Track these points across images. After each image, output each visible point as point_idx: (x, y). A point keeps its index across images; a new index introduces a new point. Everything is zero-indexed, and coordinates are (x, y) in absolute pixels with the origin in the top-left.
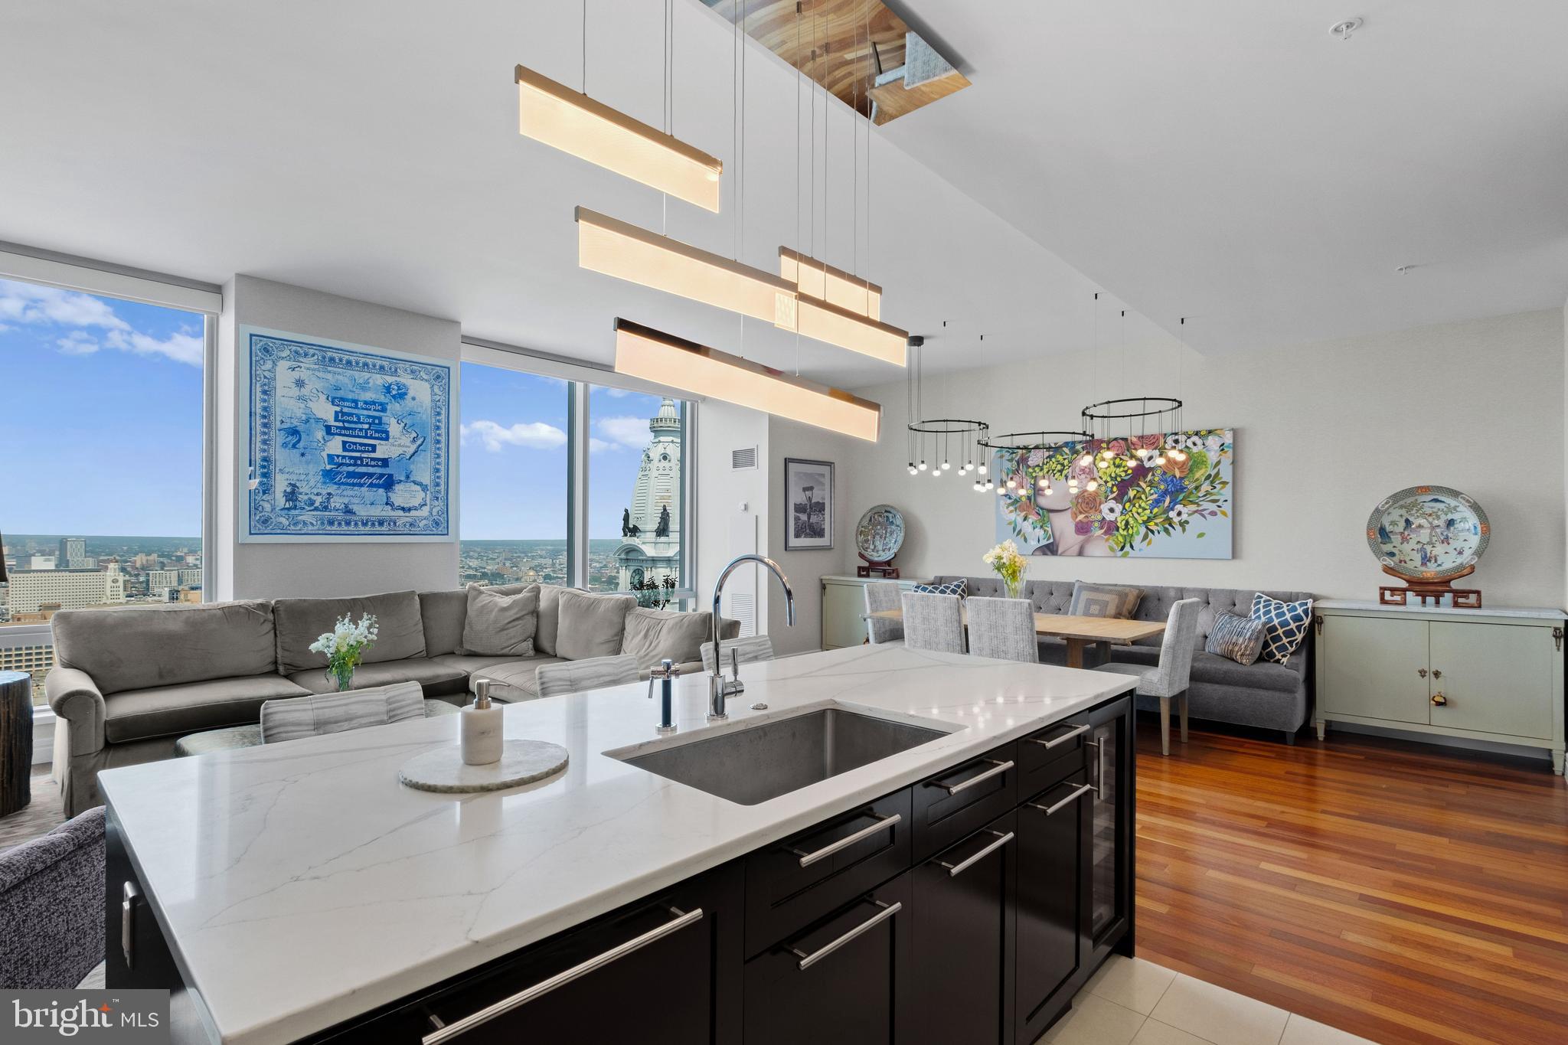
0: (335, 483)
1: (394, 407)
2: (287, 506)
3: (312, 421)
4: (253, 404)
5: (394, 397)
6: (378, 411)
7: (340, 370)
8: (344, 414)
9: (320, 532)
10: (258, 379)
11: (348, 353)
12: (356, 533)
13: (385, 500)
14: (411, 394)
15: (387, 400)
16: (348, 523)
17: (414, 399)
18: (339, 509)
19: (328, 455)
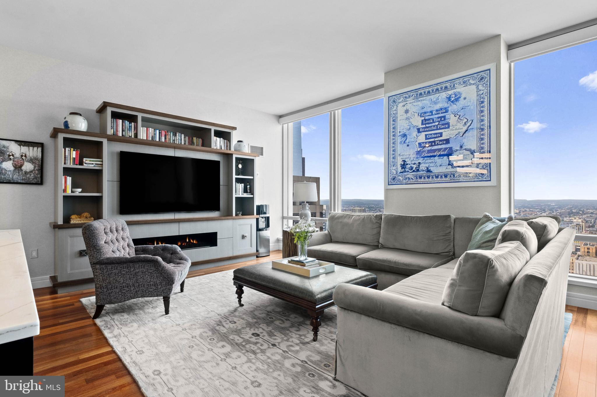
0: (422, 157)
1: (454, 108)
2: (402, 171)
3: (412, 128)
4: (390, 127)
5: (452, 102)
6: (444, 113)
7: (424, 98)
8: (425, 120)
9: (416, 183)
10: (391, 116)
11: (428, 88)
12: (433, 182)
13: (448, 163)
14: (463, 96)
15: (449, 105)
16: (428, 177)
17: (465, 99)
18: (424, 170)
19: (419, 143)
